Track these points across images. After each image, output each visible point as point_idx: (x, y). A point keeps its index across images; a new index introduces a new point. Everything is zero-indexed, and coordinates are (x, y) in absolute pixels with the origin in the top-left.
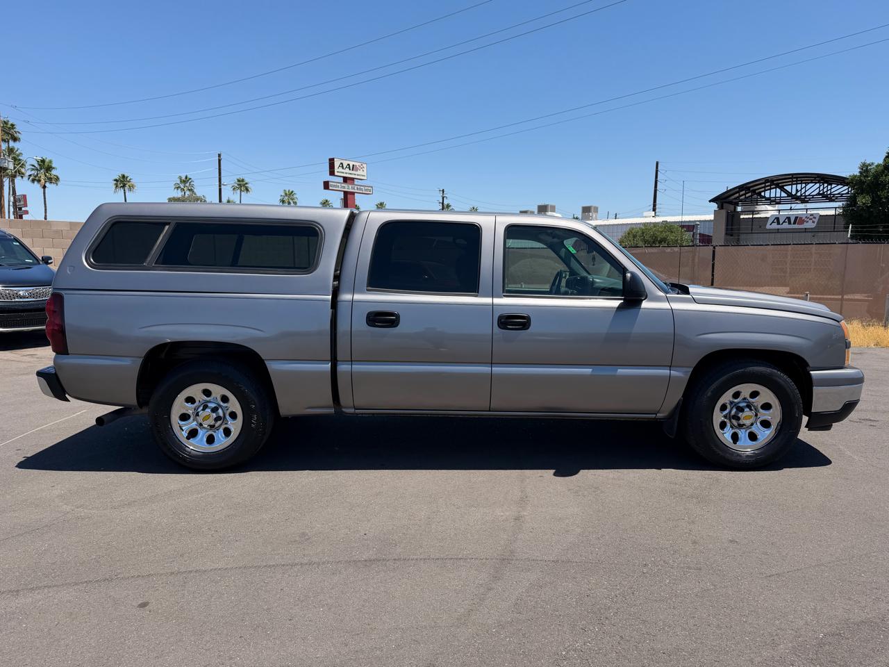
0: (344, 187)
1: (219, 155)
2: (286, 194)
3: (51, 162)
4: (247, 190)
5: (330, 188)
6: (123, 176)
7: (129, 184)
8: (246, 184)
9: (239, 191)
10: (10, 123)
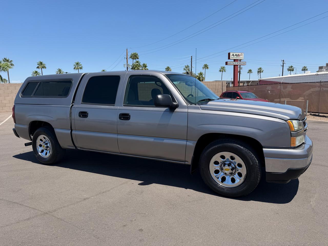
0: (234, 63)
1: (192, 57)
2: (222, 68)
3: (146, 64)
4: (208, 68)
5: (228, 64)
6: (168, 67)
7: (170, 69)
8: (207, 66)
9: (205, 69)
10: (136, 53)
